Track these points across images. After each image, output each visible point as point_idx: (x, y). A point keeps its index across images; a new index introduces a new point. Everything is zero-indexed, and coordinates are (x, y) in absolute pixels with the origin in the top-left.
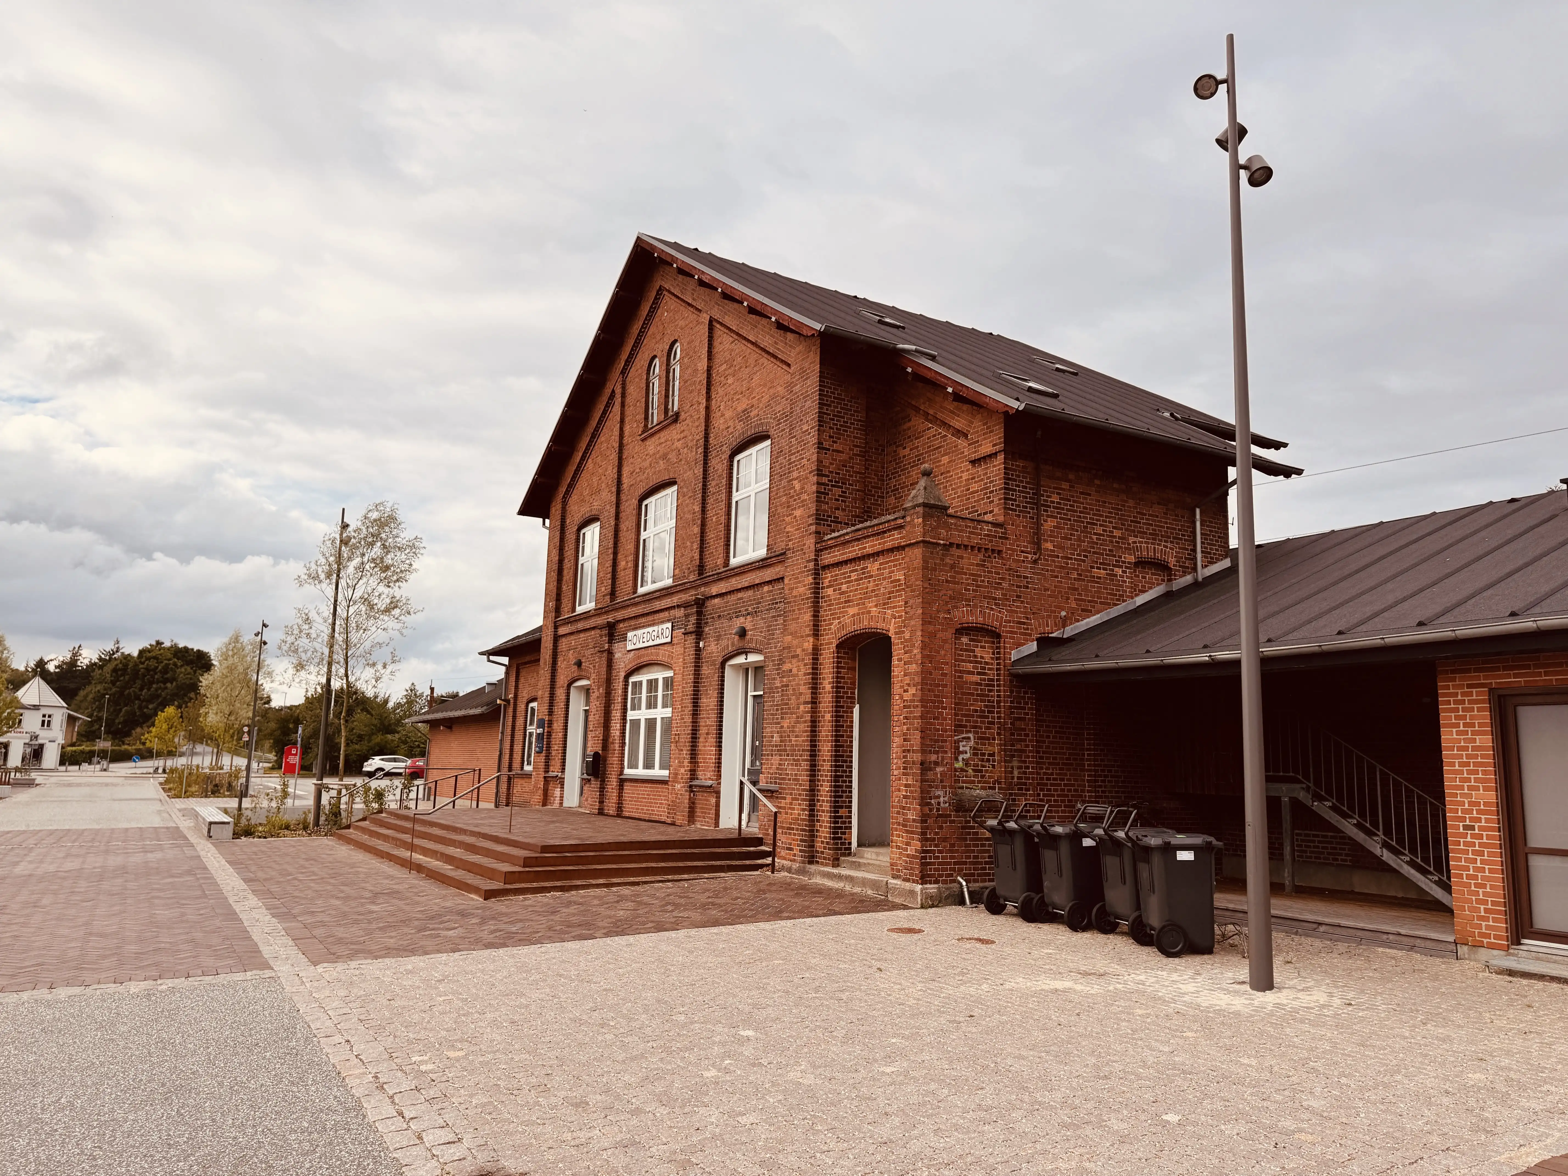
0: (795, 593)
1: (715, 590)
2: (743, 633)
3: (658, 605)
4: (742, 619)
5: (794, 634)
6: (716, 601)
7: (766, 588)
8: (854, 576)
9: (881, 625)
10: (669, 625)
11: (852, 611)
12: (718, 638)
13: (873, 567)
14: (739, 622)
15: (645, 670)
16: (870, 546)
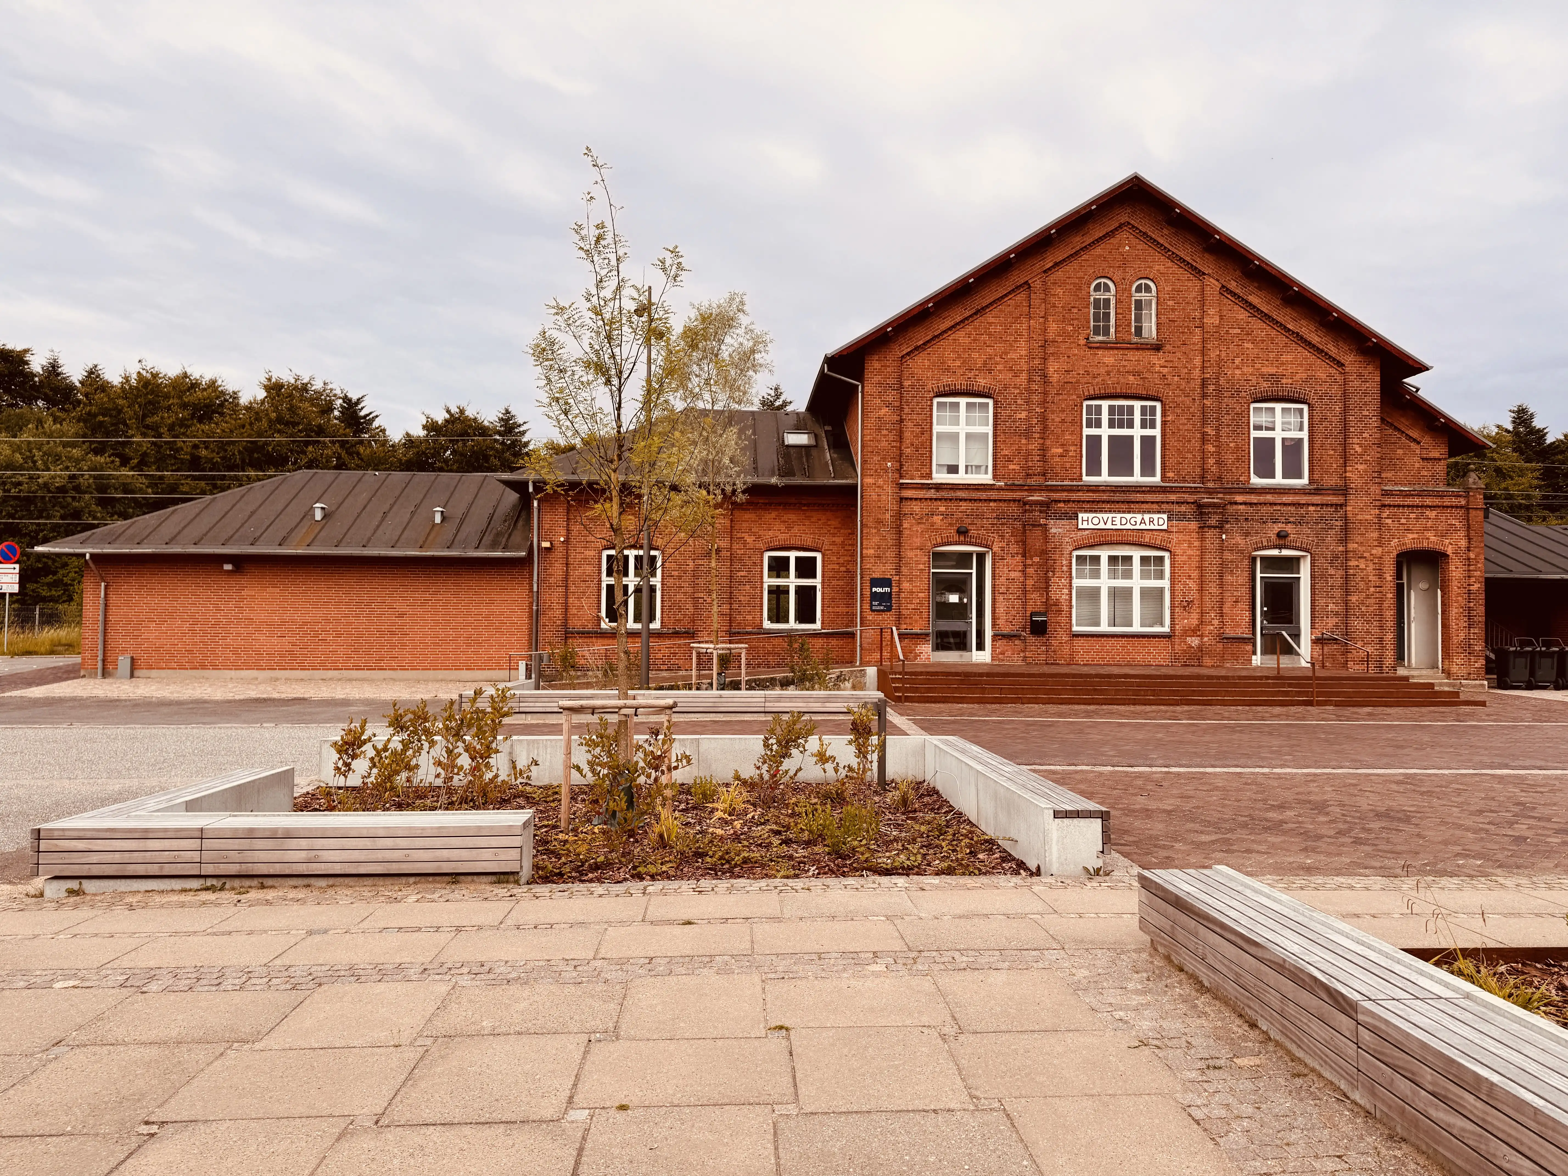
0: (1359, 517)
1: (1239, 498)
2: (1282, 536)
3: (1139, 497)
4: (1280, 525)
5: (1361, 544)
6: (1241, 507)
7: (1311, 508)
8: (1412, 516)
9: (1440, 548)
10: (1165, 516)
11: (1411, 536)
12: (1247, 534)
13: (1432, 514)
14: (1277, 528)
15: (1105, 547)
16: (1428, 501)
